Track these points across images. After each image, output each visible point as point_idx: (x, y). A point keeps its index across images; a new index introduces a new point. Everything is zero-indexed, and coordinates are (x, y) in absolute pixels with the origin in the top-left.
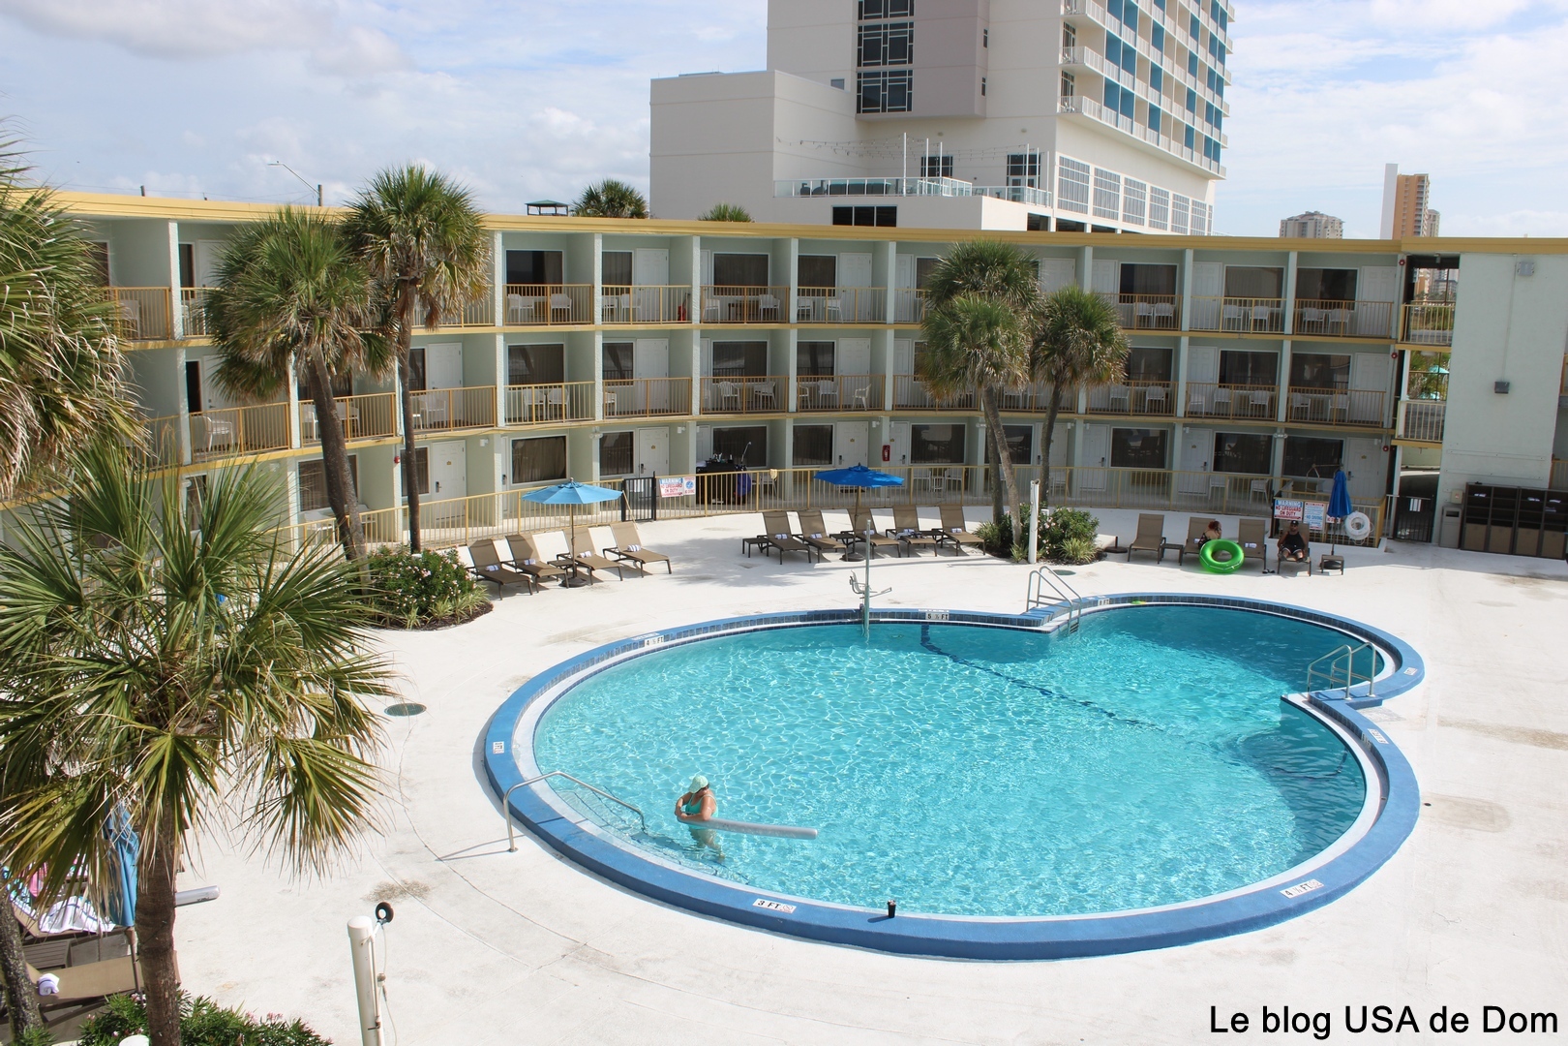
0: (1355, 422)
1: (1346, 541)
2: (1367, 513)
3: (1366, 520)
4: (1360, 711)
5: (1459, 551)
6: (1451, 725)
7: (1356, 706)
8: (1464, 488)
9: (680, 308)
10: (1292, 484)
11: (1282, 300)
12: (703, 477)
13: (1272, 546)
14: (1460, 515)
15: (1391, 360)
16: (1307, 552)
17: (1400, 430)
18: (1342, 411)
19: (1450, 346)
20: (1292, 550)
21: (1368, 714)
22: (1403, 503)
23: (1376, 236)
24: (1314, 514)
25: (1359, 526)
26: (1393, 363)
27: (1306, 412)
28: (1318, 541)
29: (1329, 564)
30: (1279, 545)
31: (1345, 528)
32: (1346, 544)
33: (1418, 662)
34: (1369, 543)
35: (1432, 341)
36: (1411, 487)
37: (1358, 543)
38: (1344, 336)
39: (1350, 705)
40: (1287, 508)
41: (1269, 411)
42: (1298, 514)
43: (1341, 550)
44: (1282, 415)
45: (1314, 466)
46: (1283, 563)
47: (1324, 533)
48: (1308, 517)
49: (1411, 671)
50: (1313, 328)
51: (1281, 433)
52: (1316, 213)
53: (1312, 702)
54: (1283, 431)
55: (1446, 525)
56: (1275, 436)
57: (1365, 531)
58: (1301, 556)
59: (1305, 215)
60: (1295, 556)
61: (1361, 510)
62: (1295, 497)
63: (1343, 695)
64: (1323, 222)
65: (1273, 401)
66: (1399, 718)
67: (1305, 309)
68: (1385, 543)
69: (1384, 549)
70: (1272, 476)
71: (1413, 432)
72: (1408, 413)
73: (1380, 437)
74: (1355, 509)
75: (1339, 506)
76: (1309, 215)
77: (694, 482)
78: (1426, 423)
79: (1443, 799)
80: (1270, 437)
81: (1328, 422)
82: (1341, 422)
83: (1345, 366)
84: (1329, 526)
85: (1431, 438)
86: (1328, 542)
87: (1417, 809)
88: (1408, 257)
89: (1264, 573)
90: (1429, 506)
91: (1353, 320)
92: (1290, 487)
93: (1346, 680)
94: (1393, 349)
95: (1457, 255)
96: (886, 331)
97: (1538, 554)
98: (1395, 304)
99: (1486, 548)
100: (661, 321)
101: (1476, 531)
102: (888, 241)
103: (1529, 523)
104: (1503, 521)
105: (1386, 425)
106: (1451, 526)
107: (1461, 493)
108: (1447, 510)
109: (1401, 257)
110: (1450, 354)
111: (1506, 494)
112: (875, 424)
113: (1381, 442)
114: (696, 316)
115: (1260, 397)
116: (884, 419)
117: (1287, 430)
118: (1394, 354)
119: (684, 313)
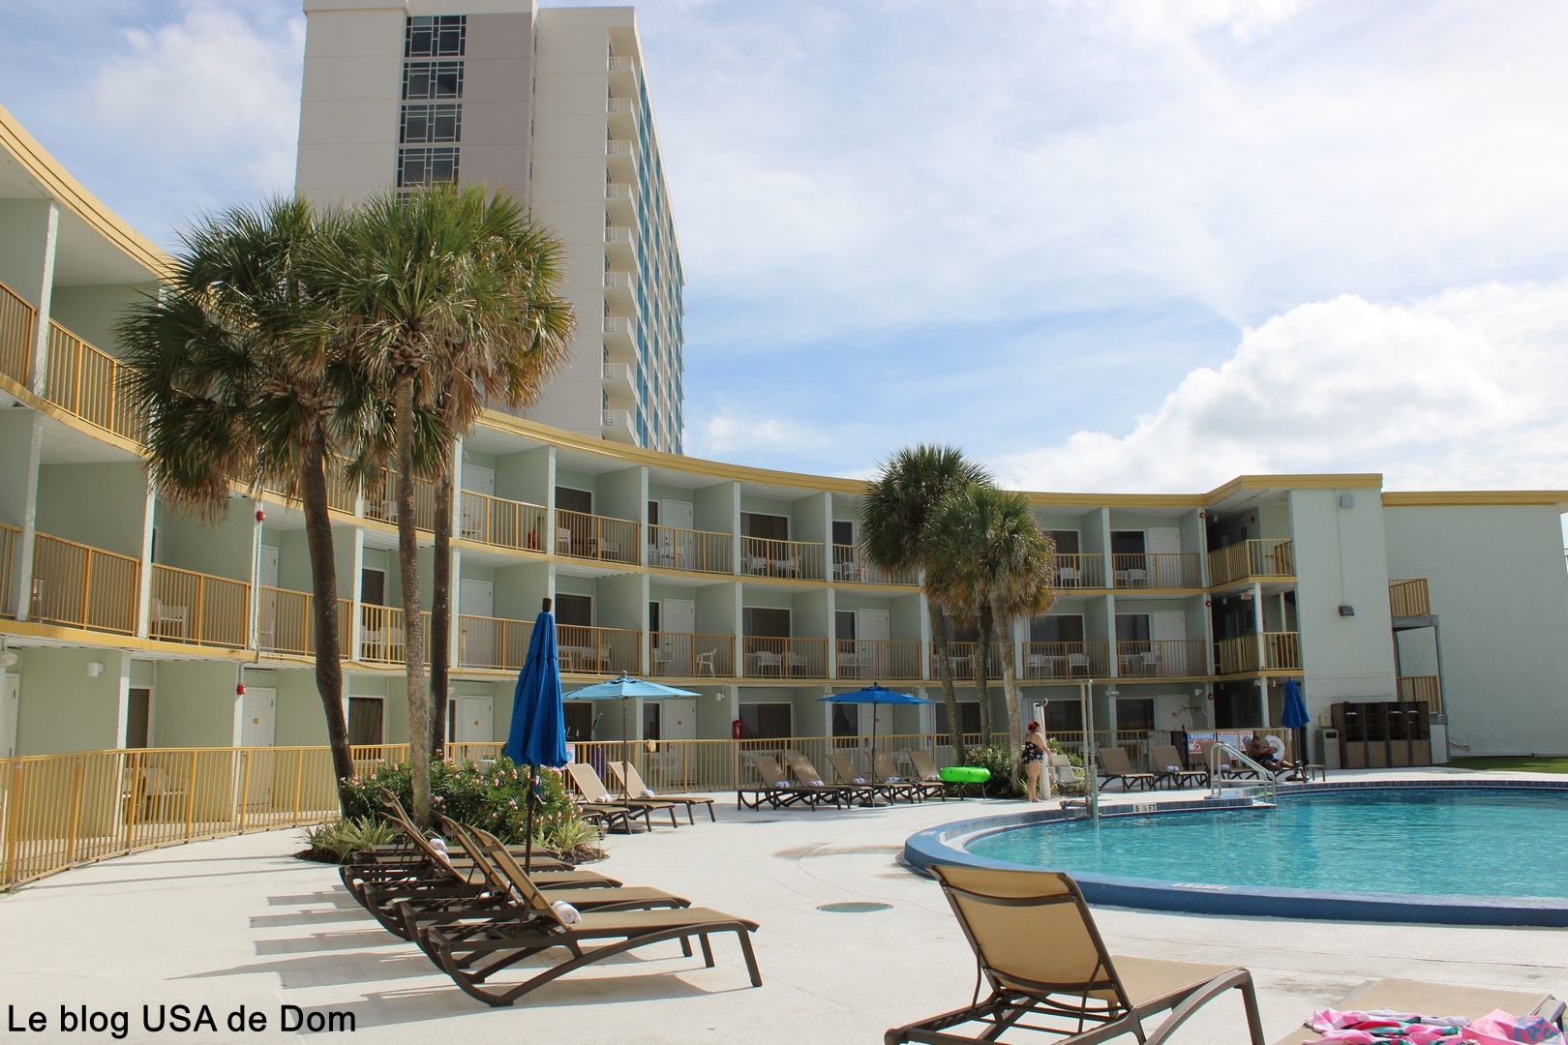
5: (1345, 771)
8: (1330, 710)
9: (529, 535)
12: (582, 746)
14: (1337, 734)
19: (1295, 576)
38: (1158, 588)
40: (1201, 742)
44: (1114, 671)
51: (1112, 690)
54: (1114, 688)
55: (1327, 748)
72: (1267, 644)
77: (573, 752)
83: (1144, 625)
94: (1206, 597)
95: (1287, 492)
96: (733, 584)
97: (1411, 763)
98: (1202, 554)
99: (1367, 765)
100: (517, 547)
101: (1355, 749)
102: (732, 482)
103: (1398, 735)
104: (1375, 736)
105: (1209, 673)
106: (1331, 746)
107: (1329, 716)
108: (1325, 731)
109: (1200, 510)
110: (1296, 583)
111: (1374, 709)
112: (719, 697)
113: (1204, 692)
114: (551, 546)
115: (1076, 659)
116: (732, 689)
117: (1118, 687)
118: (1208, 602)
119: (534, 542)
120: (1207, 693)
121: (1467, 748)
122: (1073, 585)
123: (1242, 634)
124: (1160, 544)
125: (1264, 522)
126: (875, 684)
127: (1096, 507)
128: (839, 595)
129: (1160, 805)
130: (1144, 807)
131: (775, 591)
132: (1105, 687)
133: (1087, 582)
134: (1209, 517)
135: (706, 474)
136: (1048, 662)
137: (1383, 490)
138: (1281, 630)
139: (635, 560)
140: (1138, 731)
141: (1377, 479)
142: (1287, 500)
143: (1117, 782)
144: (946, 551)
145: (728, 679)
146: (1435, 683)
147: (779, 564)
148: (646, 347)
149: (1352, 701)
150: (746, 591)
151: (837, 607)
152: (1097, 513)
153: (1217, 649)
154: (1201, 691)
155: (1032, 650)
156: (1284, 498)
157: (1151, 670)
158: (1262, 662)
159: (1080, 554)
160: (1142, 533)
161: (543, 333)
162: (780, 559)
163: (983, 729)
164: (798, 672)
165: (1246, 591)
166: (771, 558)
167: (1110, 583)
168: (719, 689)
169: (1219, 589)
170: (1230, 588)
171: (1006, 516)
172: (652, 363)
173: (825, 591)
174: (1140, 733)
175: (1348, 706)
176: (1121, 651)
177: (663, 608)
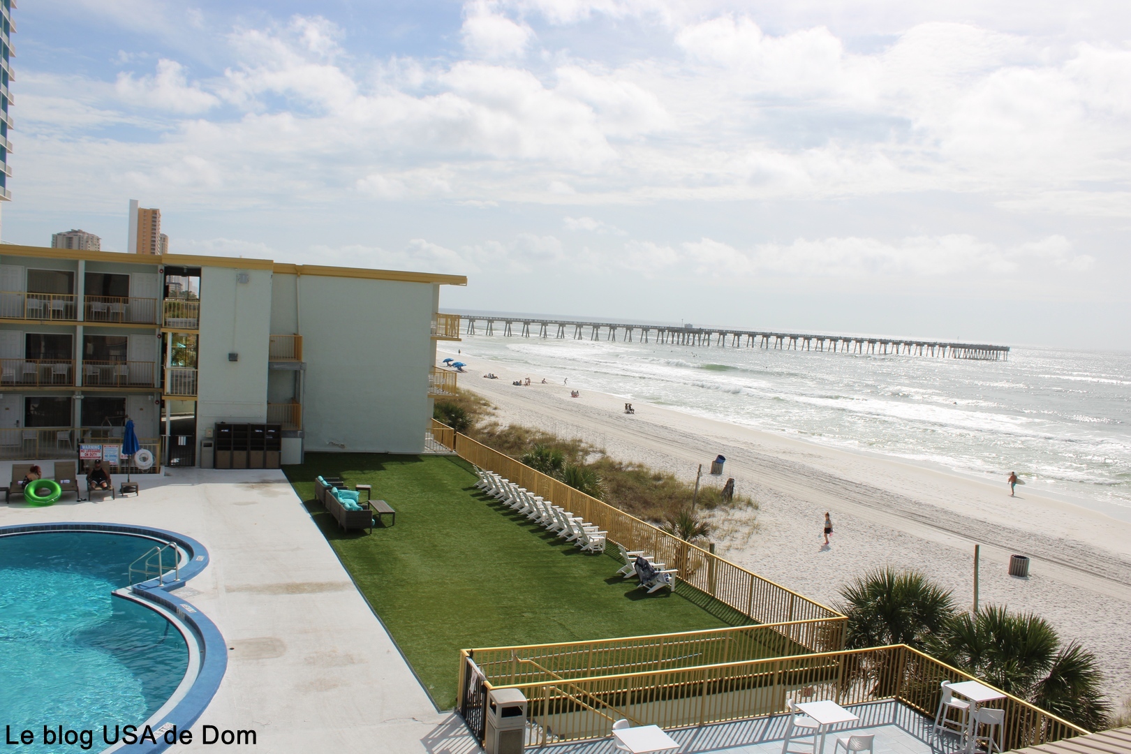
0: (134, 384)
1: (137, 471)
2: (149, 450)
3: (149, 454)
4: (171, 592)
5: (214, 470)
6: (234, 591)
7: (168, 589)
8: (214, 427)
10: (90, 432)
11: (74, 295)
13: (82, 480)
14: (213, 445)
15: (157, 339)
16: (109, 482)
17: (168, 388)
18: (123, 377)
19: (198, 329)
20: (99, 481)
21: (178, 593)
22: (174, 440)
23: (125, 251)
24: (112, 453)
25: (145, 459)
26: (158, 342)
27: (97, 379)
28: (115, 473)
29: (126, 489)
30: (87, 479)
31: (135, 462)
32: (136, 473)
33: (204, 551)
34: (153, 470)
35: (186, 326)
36: (179, 428)
37: (145, 472)
38: (122, 323)
39: (164, 589)
40: (90, 451)
41: (69, 378)
42: (99, 454)
43: (134, 478)
45: (107, 418)
46: (93, 492)
47: (119, 466)
48: (106, 456)
49: (200, 558)
50: (100, 316)
51: (78, 395)
52: (79, 231)
53: (135, 592)
54: (80, 393)
55: (204, 453)
56: (74, 397)
57: (150, 463)
58: (105, 485)
59: (70, 232)
60: (101, 486)
61: (145, 448)
62: (93, 442)
63: (158, 583)
64: (85, 237)
65: (71, 372)
66: (199, 593)
67: (92, 303)
68: (163, 469)
69: (163, 474)
70: (73, 427)
71: (176, 389)
72: (172, 376)
73: (152, 394)
74: (141, 447)
75: (130, 446)
76: (74, 232)
78: (185, 383)
79: (241, 643)
80: (69, 399)
81: (113, 385)
82: (123, 385)
83: (123, 345)
84: (122, 461)
85: (189, 393)
86: (123, 473)
87: (226, 654)
88: (165, 267)
89: (79, 501)
90: (191, 441)
91: (128, 310)
92: (89, 436)
93: (159, 572)
94: (158, 332)
95: (200, 268)
97: (264, 466)
98: (158, 300)
99: (231, 466)
101: (224, 455)
103: (258, 447)
104: (240, 447)
105: (156, 386)
106: (208, 453)
107: (212, 431)
108: (207, 442)
109: (160, 267)
110: (198, 335)
111: (242, 429)
117: (84, 393)
118: (159, 335)
120: (155, 399)
136: (38, 369)
146: (301, 408)
149: (228, 421)
154: (152, 398)
160: (128, 276)
167: (80, 317)
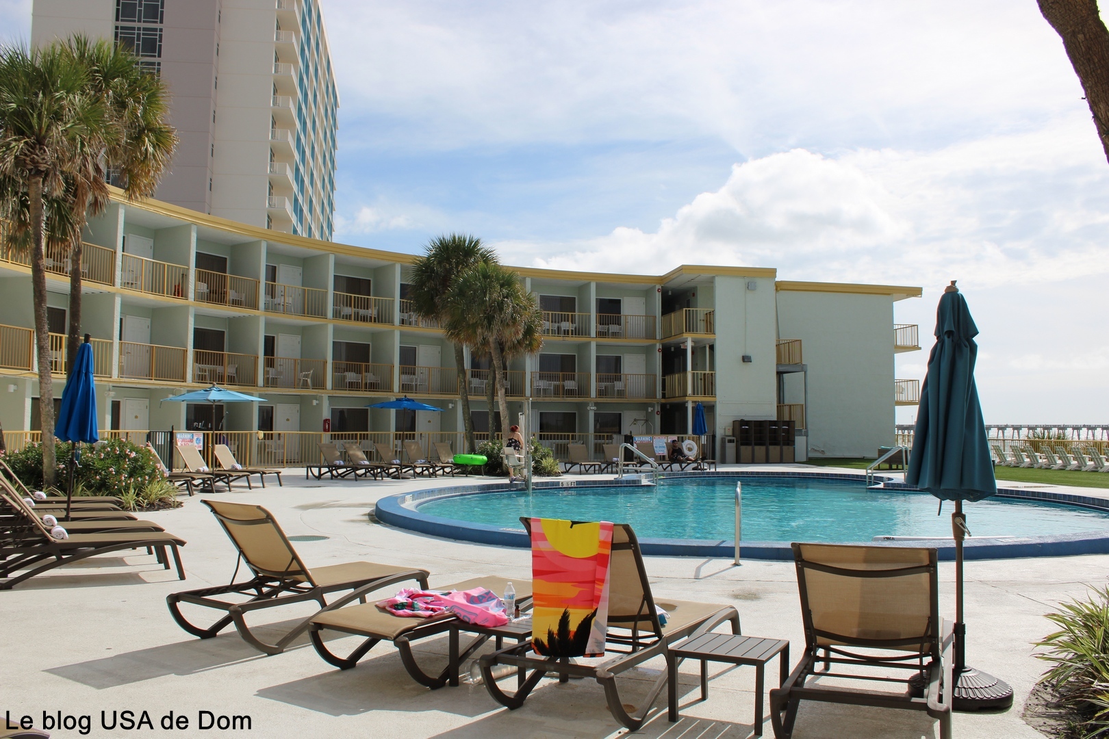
0: (633, 397)
5: (738, 464)
11: (588, 314)
12: (208, 434)
14: (735, 440)
15: (657, 354)
19: (715, 335)
24: (660, 445)
41: (586, 391)
48: (656, 447)
54: (594, 405)
56: (588, 408)
77: (202, 438)
83: (618, 363)
90: (711, 439)
94: (659, 346)
95: (714, 277)
96: (326, 325)
97: (781, 461)
98: (657, 317)
99: (753, 461)
100: (165, 295)
101: (746, 450)
102: (328, 254)
103: (775, 442)
104: (760, 442)
105: (658, 397)
106: (731, 449)
107: (731, 428)
108: (727, 438)
109: (658, 287)
110: (715, 339)
111: (760, 425)
112: (315, 402)
113: (654, 409)
114: (191, 295)
115: (570, 385)
116: (324, 398)
117: (596, 404)
118: (659, 349)
119: (180, 291)
120: (656, 411)
121: (823, 452)
122: (568, 334)
123: (679, 372)
124: (632, 309)
125: (700, 298)
126: (405, 396)
127: (587, 282)
128: (402, 335)
129: (578, 483)
130: (567, 483)
131: (358, 331)
132: (587, 404)
133: (577, 332)
134: (664, 293)
135: (309, 247)
136: (550, 385)
137: (777, 279)
138: (705, 370)
139: (255, 306)
140: (606, 434)
141: (772, 272)
142: (713, 282)
143: (576, 468)
144: (458, 308)
145: (320, 391)
146: (803, 408)
147: (362, 312)
148: (304, 152)
149: (746, 419)
150: (336, 330)
151: (401, 343)
152: (587, 285)
153: (664, 381)
154: (652, 409)
155: (540, 377)
156: (711, 281)
157: (621, 393)
158: (690, 391)
159: (577, 313)
160: (620, 300)
161: (151, 149)
162: (364, 309)
163: (490, 429)
164: (373, 387)
165: (684, 343)
166: (355, 307)
167: (593, 334)
168: (315, 397)
169: (666, 341)
170: (673, 340)
171: (502, 286)
172: (308, 163)
173: (393, 332)
174: (607, 436)
175: (743, 422)
176: (599, 380)
177: (278, 339)
